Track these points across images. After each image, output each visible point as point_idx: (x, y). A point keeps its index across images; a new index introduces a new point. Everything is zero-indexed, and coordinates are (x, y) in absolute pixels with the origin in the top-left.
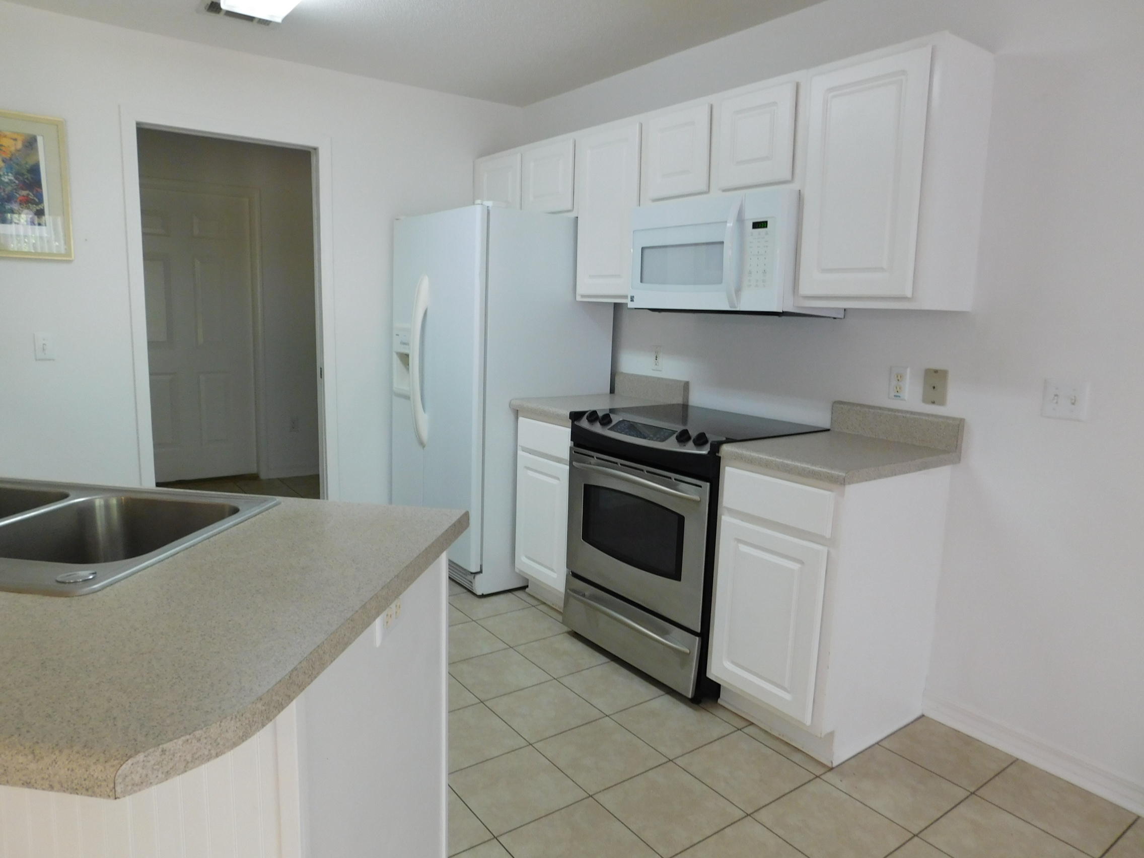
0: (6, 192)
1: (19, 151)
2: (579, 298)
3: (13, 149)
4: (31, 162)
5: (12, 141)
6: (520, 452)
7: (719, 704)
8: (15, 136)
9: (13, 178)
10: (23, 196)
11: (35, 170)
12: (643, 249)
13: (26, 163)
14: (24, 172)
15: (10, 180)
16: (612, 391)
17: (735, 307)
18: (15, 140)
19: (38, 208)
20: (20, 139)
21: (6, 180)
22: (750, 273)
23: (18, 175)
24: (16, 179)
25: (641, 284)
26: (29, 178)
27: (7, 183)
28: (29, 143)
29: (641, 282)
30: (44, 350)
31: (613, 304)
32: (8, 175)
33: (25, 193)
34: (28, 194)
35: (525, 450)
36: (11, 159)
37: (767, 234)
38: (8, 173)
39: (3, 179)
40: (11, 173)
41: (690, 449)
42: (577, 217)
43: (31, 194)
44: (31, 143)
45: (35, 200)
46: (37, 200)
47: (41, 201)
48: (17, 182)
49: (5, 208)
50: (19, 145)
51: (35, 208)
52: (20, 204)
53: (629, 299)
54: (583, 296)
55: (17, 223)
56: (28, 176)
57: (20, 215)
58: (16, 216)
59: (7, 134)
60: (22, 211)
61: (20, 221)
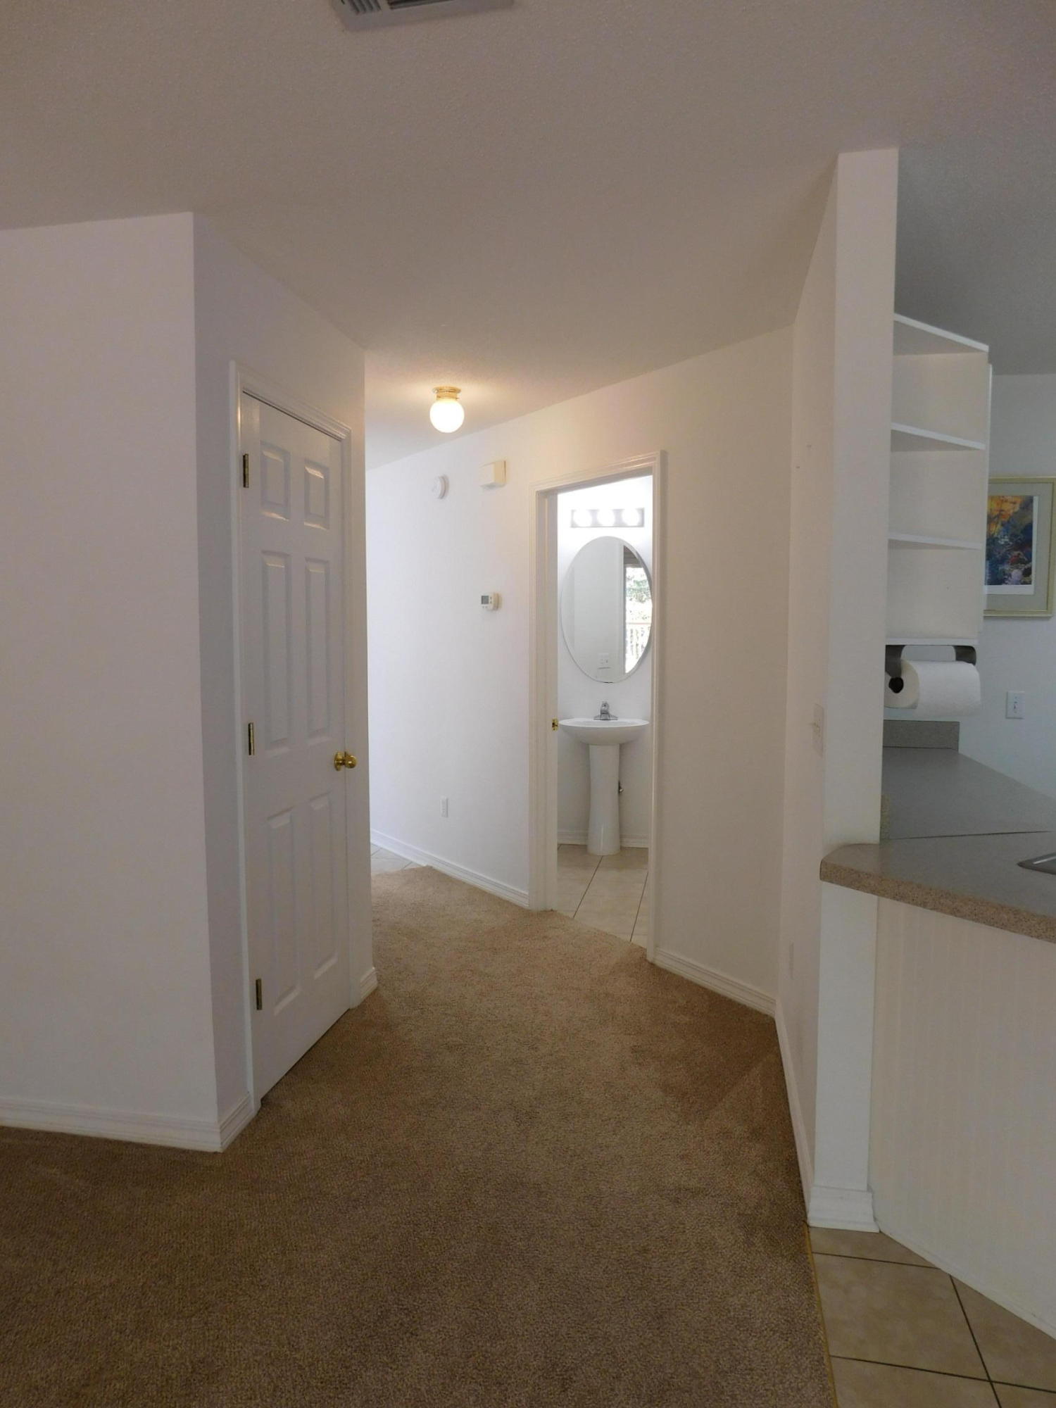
0: (1001, 555)
1: (1016, 513)
3: (1011, 512)
4: (1025, 522)
5: (1012, 505)
8: (1014, 500)
9: (1007, 540)
10: (1015, 556)
11: (1028, 529)
13: (1021, 524)
14: (1019, 532)
15: (1006, 542)
18: (1015, 503)
19: (1026, 567)
20: (1019, 501)
21: (1003, 543)
23: (1013, 536)
24: (1011, 540)
27: (1002, 545)
30: (1015, 707)
33: (1016, 553)
34: (1019, 554)
36: (1008, 522)
38: (1004, 537)
39: (999, 542)
40: (1008, 535)
43: (1021, 553)
44: (1027, 504)
45: (1024, 559)
46: (1026, 559)
47: (1030, 560)
48: (1011, 543)
49: (998, 569)
50: (1017, 508)
51: (1024, 567)
55: (1006, 584)
56: (1022, 536)
57: (1010, 575)
58: (1006, 577)
59: (1008, 498)
60: (1012, 571)
61: (1009, 581)
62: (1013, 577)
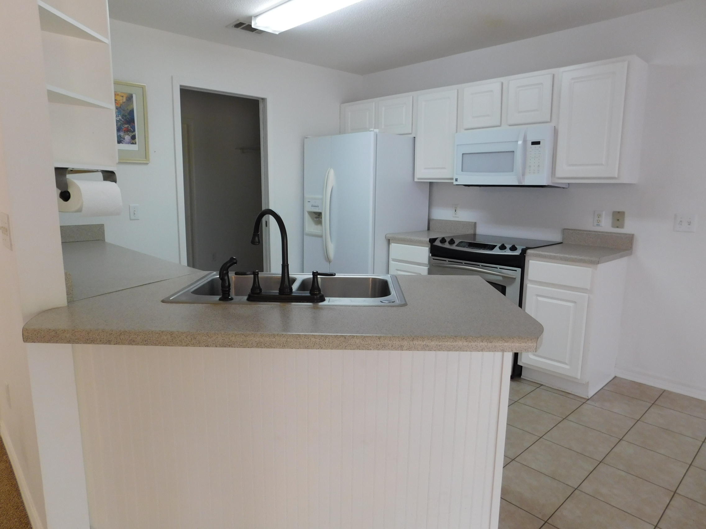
1: (124, 102)
2: (416, 180)
3: (121, 102)
4: (130, 108)
5: (121, 97)
6: (391, 262)
7: (522, 378)
8: (123, 95)
9: (121, 118)
10: (126, 128)
11: (132, 112)
12: (463, 154)
13: (128, 109)
14: (126, 114)
15: (120, 119)
16: (429, 229)
17: (522, 184)
18: (123, 97)
19: (133, 134)
20: (125, 96)
22: (530, 166)
23: (124, 116)
24: (123, 118)
25: (462, 172)
26: (129, 118)
28: (129, 98)
29: (462, 171)
30: (134, 214)
31: (429, 183)
32: (118, 116)
33: (126, 126)
34: (128, 127)
35: (394, 260)
36: (120, 107)
37: (540, 147)
38: (119, 115)
40: (120, 115)
41: (508, 252)
42: (415, 137)
43: (129, 126)
44: (130, 98)
45: (131, 130)
46: (132, 130)
47: (134, 131)
48: (123, 120)
49: (121, 135)
50: (124, 100)
51: (131, 134)
52: (124, 132)
53: (454, 180)
54: (419, 179)
55: (123, 143)
56: (128, 117)
57: (124, 139)
58: (122, 139)
59: (119, 93)
60: (125, 136)
61: (124, 142)
62: (126, 140)
